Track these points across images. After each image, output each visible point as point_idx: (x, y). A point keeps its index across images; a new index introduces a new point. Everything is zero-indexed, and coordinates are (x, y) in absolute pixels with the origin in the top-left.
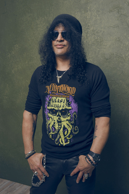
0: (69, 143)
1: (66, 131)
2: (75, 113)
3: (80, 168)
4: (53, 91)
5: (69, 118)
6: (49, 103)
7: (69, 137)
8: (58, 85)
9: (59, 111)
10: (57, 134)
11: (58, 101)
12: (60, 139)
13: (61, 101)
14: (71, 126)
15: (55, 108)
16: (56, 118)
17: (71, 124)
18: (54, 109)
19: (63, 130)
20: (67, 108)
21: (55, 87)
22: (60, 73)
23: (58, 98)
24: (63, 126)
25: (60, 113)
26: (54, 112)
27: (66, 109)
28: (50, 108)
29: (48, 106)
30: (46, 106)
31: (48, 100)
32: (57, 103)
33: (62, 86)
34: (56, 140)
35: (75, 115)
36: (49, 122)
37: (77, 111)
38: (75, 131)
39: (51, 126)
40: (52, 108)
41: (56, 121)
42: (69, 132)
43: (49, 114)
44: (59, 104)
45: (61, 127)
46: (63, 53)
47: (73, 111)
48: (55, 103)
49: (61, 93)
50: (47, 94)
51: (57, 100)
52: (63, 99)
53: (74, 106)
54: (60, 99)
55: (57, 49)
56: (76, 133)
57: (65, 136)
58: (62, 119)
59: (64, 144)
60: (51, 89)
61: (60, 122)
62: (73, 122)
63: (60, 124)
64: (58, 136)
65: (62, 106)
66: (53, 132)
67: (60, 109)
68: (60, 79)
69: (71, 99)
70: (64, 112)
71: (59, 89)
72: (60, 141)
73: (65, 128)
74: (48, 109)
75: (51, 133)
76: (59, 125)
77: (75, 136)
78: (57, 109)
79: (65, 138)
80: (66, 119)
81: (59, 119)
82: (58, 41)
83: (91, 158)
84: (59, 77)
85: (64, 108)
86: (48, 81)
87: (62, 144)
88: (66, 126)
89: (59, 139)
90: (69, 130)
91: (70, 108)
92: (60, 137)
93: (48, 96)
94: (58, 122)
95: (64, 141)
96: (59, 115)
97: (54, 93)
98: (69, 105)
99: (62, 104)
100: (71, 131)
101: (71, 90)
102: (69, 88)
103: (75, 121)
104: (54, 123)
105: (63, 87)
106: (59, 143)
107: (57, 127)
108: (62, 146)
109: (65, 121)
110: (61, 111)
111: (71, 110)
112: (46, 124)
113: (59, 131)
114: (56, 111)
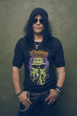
0: (44, 83)
3: (51, 96)
4: (34, 55)
5: (45, 70)
7: (44, 80)
8: (37, 50)
9: (39, 66)
12: (40, 82)
13: (40, 60)
14: (46, 74)
15: (36, 65)
16: (37, 70)
17: (46, 73)
18: (35, 65)
19: (42, 76)
20: (44, 64)
21: (35, 52)
22: (37, 43)
23: (38, 58)
24: (41, 74)
26: (35, 67)
27: (43, 65)
29: (32, 63)
30: (30, 63)
31: (31, 60)
32: (37, 62)
35: (48, 68)
36: (32, 73)
37: (49, 65)
38: (48, 76)
39: (34, 75)
40: (34, 64)
41: (37, 72)
42: (45, 77)
43: (33, 68)
44: (39, 62)
45: (40, 75)
47: (47, 65)
48: (36, 62)
49: (39, 55)
50: (30, 56)
51: (37, 60)
52: (41, 59)
53: (47, 63)
54: (39, 59)
55: (36, 29)
56: (48, 77)
57: (42, 79)
58: (41, 70)
60: (33, 53)
61: (39, 72)
62: (47, 72)
63: (39, 73)
64: (39, 80)
65: (40, 63)
66: (35, 78)
67: (40, 65)
68: (38, 47)
69: (46, 59)
70: (42, 67)
71: (38, 53)
73: (42, 75)
74: (32, 65)
75: (34, 79)
76: (39, 74)
77: (47, 79)
78: (37, 65)
79: (42, 81)
80: (43, 70)
81: (39, 70)
83: (58, 90)
84: (37, 46)
85: (42, 64)
86: (31, 48)
87: (41, 84)
88: (43, 74)
91: (45, 64)
92: (40, 81)
93: (31, 57)
94: (38, 72)
95: (42, 83)
96: (39, 68)
97: (35, 56)
98: (45, 62)
99: (40, 62)
100: (46, 76)
101: (46, 54)
102: (44, 53)
103: (48, 70)
104: (36, 73)
105: (40, 52)
106: (39, 84)
107: (37, 75)
108: (41, 85)
109: (42, 72)
110: (40, 66)
111: (46, 65)
112: (30, 74)
113: (39, 77)
114: (37, 66)
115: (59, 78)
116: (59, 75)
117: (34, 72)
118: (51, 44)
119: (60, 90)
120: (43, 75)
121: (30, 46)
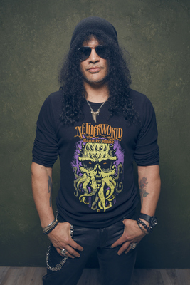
0: (111, 206)
1: (108, 191)
2: (120, 165)
3: (128, 238)
4: (87, 135)
5: (113, 172)
6: (82, 152)
7: (111, 198)
8: (95, 124)
9: (99, 163)
10: (94, 196)
11: (96, 149)
12: (100, 203)
13: (101, 149)
14: (115, 183)
15: (91, 160)
16: (93, 174)
17: (116, 180)
18: (89, 161)
19: (104, 189)
20: (111, 158)
21: (91, 128)
22: (95, 106)
23: (95, 144)
24: (103, 184)
25: (99, 167)
26: (89, 165)
27: (109, 160)
28: (83, 159)
29: (81, 156)
30: (76, 156)
31: (80, 148)
32: (94, 152)
33: (101, 126)
34: (94, 204)
35: (120, 168)
36: (82, 180)
37: (123, 161)
38: (119, 189)
39: (85, 185)
40: (87, 159)
41: (93, 178)
42: (112, 191)
43: (82, 169)
44: (98, 153)
45: (101, 186)
47: (118, 162)
48: (91, 152)
49: (100, 136)
50: (78, 140)
51: (94, 148)
52: (104, 145)
53: (119, 156)
54: (99, 145)
55: (91, 75)
56: (121, 191)
57: (106, 197)
58: (103, 174)
59: (105, 209)
60: (85, 131)
61: (98, 178)
62: (117, 178)
63: (99, 181)
64: (97, 198)
65: (102, 156)
66: (89, 193)
67: (100, 160)
68: (97, 116)
69: (116, 146)
70: (106, 165)
71: (96, 131)
72: (100, 205)
73: (106, 187)
74: (81, 161)
75: (86, 194)
76: (97, 183)
77: (118, 196)
78: (95, 161)
79: (106, 201)
80: (108, 174)
81: (98, 174)
82: (91, 62)
84: (94, 114)
85: (105, 159)
86: (78, 121)
87: (102, 208)
88: (109, 184)
89: (97, 203)
90: (113, 188)
91: (115, 158)
92: (99, 200)
93: (81, 142)
94: (96, 179)
95: (104, 205)
96: (98, 169)
97: (89, 138)
98: (113, 154)
99: (102, 153)
100: (115, 189)
101: (116, 132)
102: (112, 130)
103: (120, 175)
104: (91, 181)
105: (103, 128)
106: (98, 207)
107: (94, 185)
108: (102, 212)
109: (107, 177)
110: (101, 163)
111: (115, 160)
112: (75, 182)
113: (98, 191)
114: (94, 164)
115: (147, 194)
117: (87, 178)
118: (128, 107)
120: (108, 187)
121: (76, 115)
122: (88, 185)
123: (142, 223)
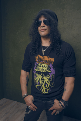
0: (48, 92)
1: (47, 85)
2: (53, 75)
4: (39, 60)
5: (49, 78)
6: (37, 67)
7: (48, 88)
8: (43, 56)
10: (40, 87)
11: (42, 67)
12: (43, 90)
14: (50, 82)
15: (40, 71)
16: (40, 77)
17: (50, 81)
20: (48, 71)
21: (41, 57)
22: (44, 48)
25: (43, 74)
26: (39, 73)
28: (37, 70)
29: (36, 69)
31: (36, 65)
32: (42, 68)
33: (45, 56)
34: (40, 90)
36: (36, 79)
37: (54, 73)
39: (37, 81)
40: (39, 70)
41: (40, 79)
42: (49, 86)
43: (36, 74)
44: (43, 68)
45: (43, 83)
46: (46, 35)
48: (40, 67)
49: (45, 61)
50: (35, 62)
51: (42, 66)
52: (46, 65)
53: (52, 71)
54: (44, 65)
56: (53, 86)
57: (45, 88)
59: (45, 93)
60: (38, 58)
61: (43, 79)
62: (51, 80)
63: (43, 81)
66: (38, 85)
67: (44, 71)
69: (51, 66)
70: (46, 74)
71: (43, 59)
72: (43, 91)
73: (46, 84)
75: (37, 85)
76: (42, 81)
77: (52, 88)
79: (46, 89)
80: (47, 78)
81: (42, 77)
82: (41, 27)
83: (62, 103)
84: (43, 51)
85: (46, 71)
87: (43, 92)
88: (47, 82)
90: (49, 85)
91: (50, 71)
92: (43, 88)
94: (42, 79)
95: (45, 91)
96: (42, 75)
99: (45, 68)
100: (50, 85)
101: (51, 60)
102: (50, 59)
103: (52, 79)
104: (39, 80)
105: (46, 58)
108: (44, 94)
111: (50, 72)
113: (42, 85)
114: (41, 73)
115: (66, 90)
116: (67, 86)
119: (64, 104)
120: (47, 84)
122: (38, 81)
123: (60, 103)
